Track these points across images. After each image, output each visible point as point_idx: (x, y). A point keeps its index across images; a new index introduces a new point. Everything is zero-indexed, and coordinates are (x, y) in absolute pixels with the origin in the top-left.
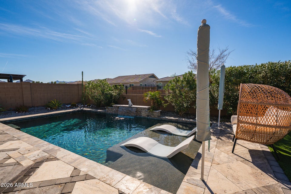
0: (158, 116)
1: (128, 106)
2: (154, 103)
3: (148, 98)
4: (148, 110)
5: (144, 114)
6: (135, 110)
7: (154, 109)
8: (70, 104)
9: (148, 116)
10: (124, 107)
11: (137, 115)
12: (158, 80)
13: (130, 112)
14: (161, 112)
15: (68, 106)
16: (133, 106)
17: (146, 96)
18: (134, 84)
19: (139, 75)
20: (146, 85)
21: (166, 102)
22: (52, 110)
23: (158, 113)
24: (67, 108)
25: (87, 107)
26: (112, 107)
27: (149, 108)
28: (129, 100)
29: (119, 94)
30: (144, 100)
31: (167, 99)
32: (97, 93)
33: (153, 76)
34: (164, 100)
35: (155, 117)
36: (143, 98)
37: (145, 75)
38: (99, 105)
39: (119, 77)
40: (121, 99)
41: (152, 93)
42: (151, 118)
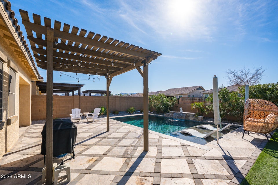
0: (202, 120)
1: (180, 112)
2: (199, 111)
3: (194, 107)
4: (194, 115)
5: (191, 118)
6: (185, 115)
7: (199, 115)
8: (139, 111)
9: (194, 120)
10: (177, 113)
11: (186, 119)
12: (205, 92)
13: (182, 116)
14: (203, 117)
15: (139, 112)
16: (183, 112)
17: (193, 106)
18: (182, 95)
19: (187, 88)
20: (193, 96)
21: (208, 110)
22: (130, 114)
23: (202, 117)
24: (138, 113)
25: (150, 113)
26: (169, 113)
27: (195, 114)
28: (181, 108)
29: (173, 104)
30: (191, 109)
31: (208, 108)
32: (157, 103)
33: (200, 88)
34: (206, 109)
35: (199, 121)
36: (191, 107)
37: (192, 87)
38: (159, 111)
39: (170, 90)
40: (175, 108)
41: (198, 104)
42: (196, 121)
